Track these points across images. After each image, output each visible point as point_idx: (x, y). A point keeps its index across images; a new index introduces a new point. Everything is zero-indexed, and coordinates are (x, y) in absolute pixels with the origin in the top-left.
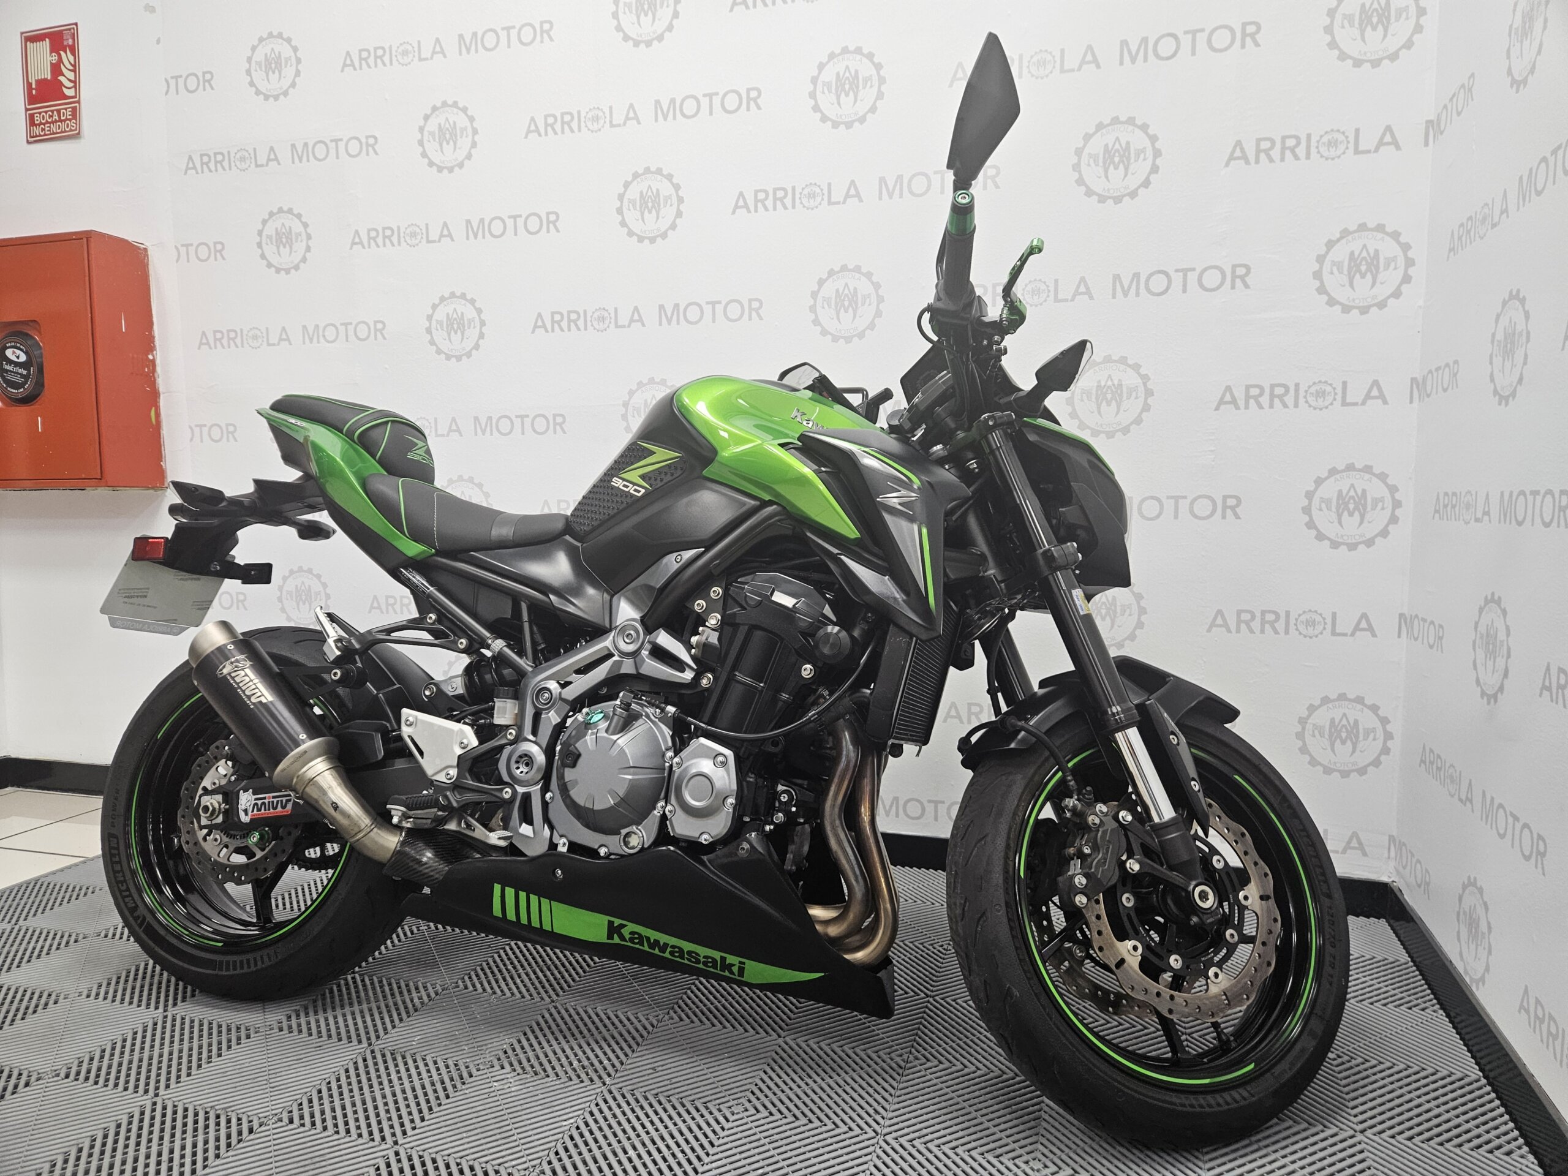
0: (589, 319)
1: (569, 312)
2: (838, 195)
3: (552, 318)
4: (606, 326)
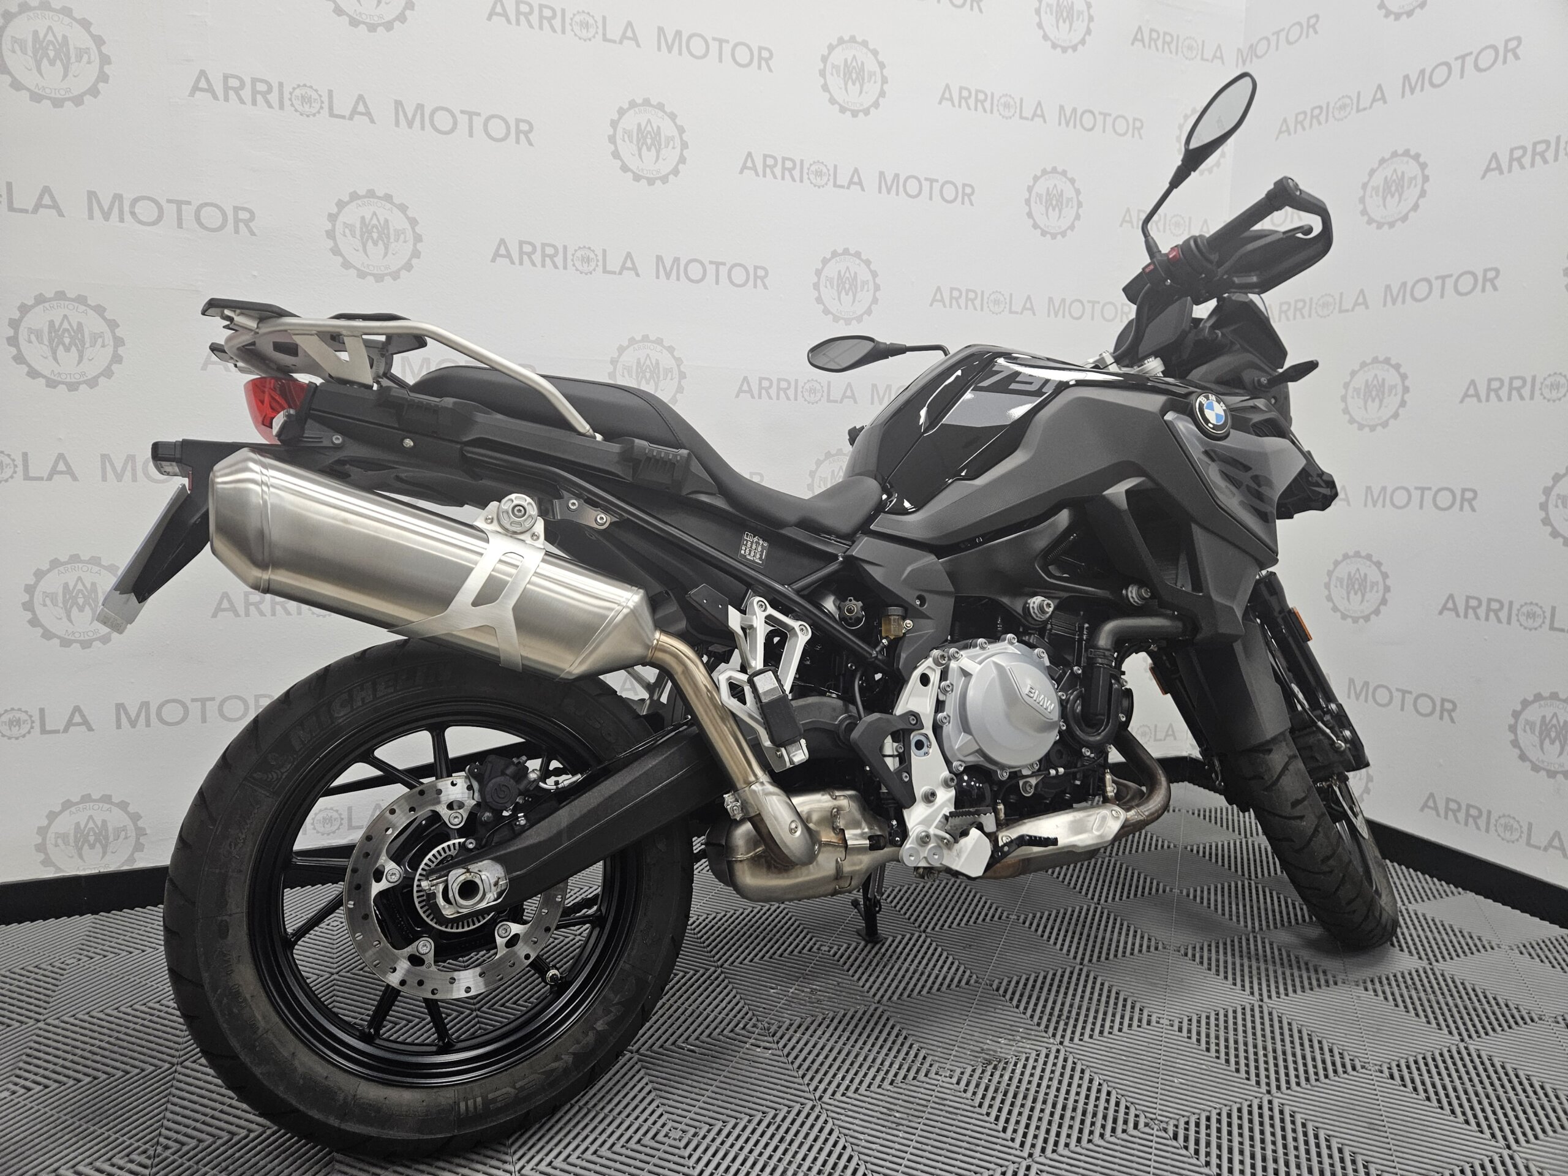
0: (569, 257)
1: (544, 245)
2: (843, 180)
3: (521, 248)
4: (591, 269)
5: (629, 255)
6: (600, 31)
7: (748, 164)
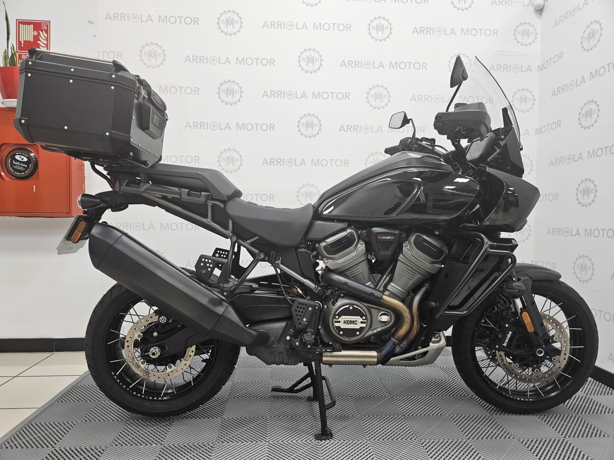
0: (285, 162)
1: (277, 159)
3: (270, 160)
4: (291, 165)
5: (303, 160)
6: (295, 96)
7: (342, 128)
